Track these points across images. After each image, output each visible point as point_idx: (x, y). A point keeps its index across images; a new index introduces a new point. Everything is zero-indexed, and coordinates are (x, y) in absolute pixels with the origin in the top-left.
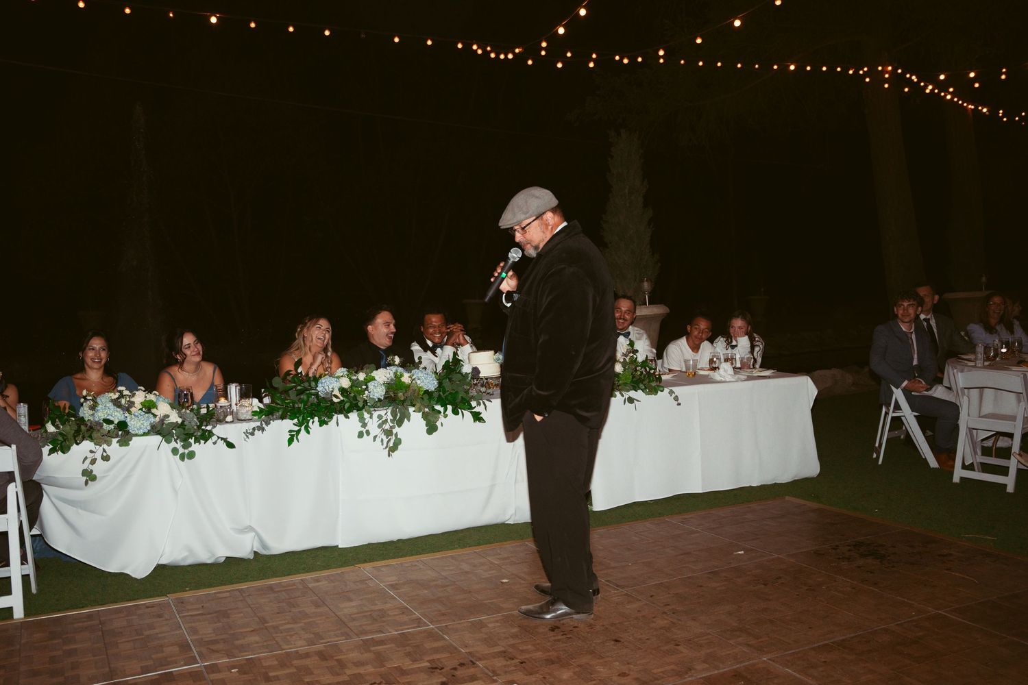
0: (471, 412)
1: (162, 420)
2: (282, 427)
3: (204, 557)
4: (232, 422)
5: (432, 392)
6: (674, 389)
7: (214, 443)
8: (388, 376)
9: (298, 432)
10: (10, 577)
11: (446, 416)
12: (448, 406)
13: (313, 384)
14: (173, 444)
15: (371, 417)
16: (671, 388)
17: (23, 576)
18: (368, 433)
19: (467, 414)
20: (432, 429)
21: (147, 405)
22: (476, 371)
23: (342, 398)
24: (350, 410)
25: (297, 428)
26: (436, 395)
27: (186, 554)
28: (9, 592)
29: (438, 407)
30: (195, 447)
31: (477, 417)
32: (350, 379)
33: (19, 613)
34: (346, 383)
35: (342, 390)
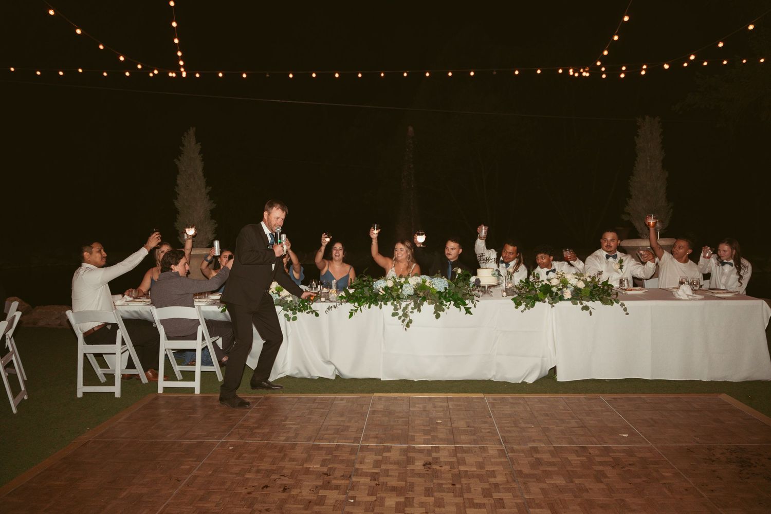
0: (465, 307)
1: (283, 298)
2: (349, 306)
3: (306, 375)
4: (325, 302)
5: (443, 292)
6: (625, 302)
7: (308, 313)
8: (417, 281)
9: (356, 311)
10: (195, 371)
11: (448, 308)
12: (452, 302)
13: (371, 283)
14: (286, 312)
15: (400, 304)
16: (622, 302)
17: (201, 372)
18: (397, 314)
19: (462, 307)
20: (438, 316)
21: (277, 289)
22: (478, 281)
23: (384, 293)
24: (388, 300)
25: (354, 308)
26: (444, 294)
27: (297, 372)
28: (193, 379)
29: (444, 302)
30: (299, 314)
31: (468, 311)
32: (395, 282)
33: (197, 391)
34: (390, 284)
35: (386, 289)
